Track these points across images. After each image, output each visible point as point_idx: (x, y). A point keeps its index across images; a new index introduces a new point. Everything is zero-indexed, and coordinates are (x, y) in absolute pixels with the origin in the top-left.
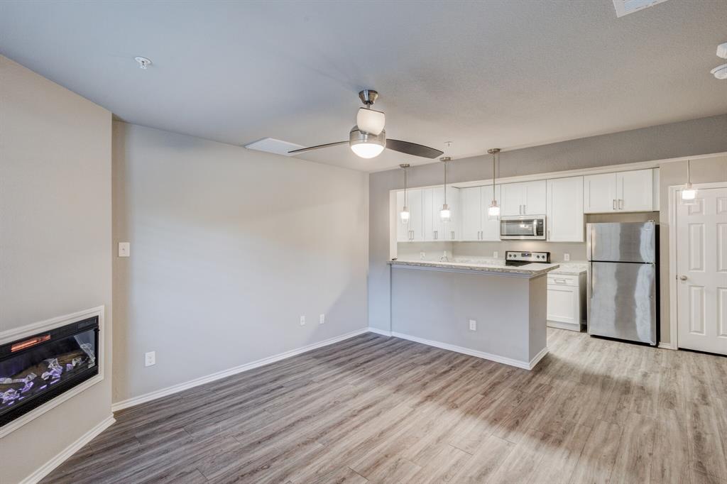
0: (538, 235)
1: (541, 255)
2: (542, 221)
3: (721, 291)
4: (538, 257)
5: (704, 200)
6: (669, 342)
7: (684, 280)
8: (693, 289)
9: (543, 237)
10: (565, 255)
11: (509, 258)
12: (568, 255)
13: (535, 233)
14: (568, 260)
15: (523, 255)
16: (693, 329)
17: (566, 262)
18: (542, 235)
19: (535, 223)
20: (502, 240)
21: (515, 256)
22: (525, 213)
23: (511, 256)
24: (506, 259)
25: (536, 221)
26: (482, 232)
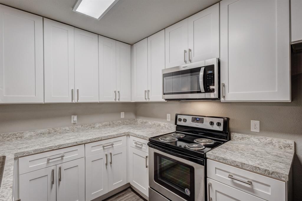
1: (216, 121)
2: (212, 67)
4: (212, 123)
9: (213, 95)
10: (253, 122)
11: (179, 123)
12: (258, 122)
13: (202, 89)
14: (258, 130)
17: (255, 134)
19: (201, 73)
20: (166, 100)
21: (185, 120)
22: (190, 61)
23: (180, 120)
24: (176, 123)
25: (202, 70)
26: (148, 91)
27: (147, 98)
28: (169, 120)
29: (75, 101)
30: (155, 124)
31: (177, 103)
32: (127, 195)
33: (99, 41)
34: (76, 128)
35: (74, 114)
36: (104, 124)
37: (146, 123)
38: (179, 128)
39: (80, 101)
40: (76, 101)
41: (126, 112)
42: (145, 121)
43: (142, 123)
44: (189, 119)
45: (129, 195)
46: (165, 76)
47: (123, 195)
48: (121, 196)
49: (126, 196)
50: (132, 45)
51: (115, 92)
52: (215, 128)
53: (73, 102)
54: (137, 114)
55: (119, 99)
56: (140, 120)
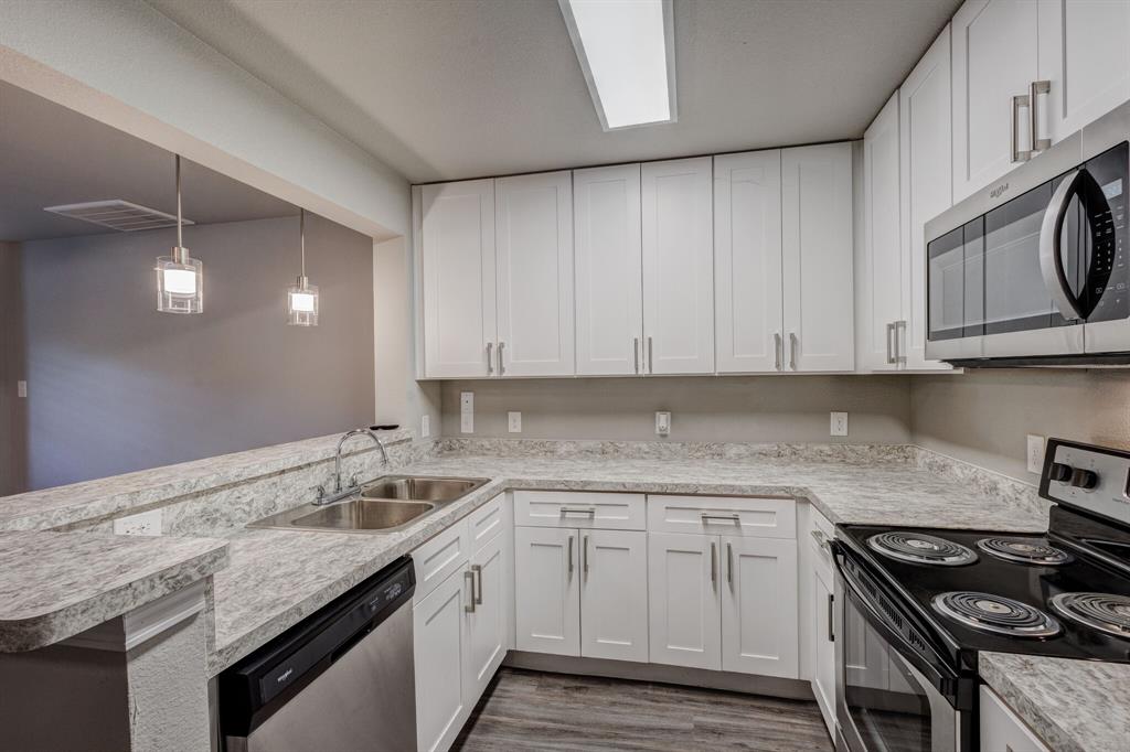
11: (1058, 491)
29: (643, 372)
30: (975, 480)
32: (794, 721)
33: (716, 176)
34: (667, 448)
35: (663, 410)
36: (756, 447)
37: (943, 468)
39: (656, 371)
40: (647, 372)
42: (940, 457)
43: (930, 467)
44: (1112, 474)
45: (800, 722)
47: (781, 712)
48: (770, 710)
49: (786, 720)
50: (856, 140)
53: (640, 373)
55: (795, 364)
56: (927, 453)
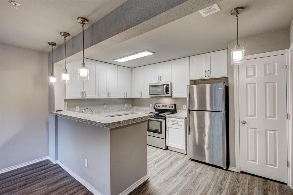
0: (167, 94)
1: (171, 106)
2: (168, 85)
3: (269, 132)
4: (170, 107)
5: (256, 66)
6: (235, 167)
7: (243, 123)
8: (250, 130)
9: (169, 95)
11: (156, 108)
13: (165, 93)
14: (185, 109)
15: (163, 106)
16: (250, 159)
18: (169, 94)
19: (165, 87)
20: (150, 97)
21: (159, 106)
22: (161, 81)
23: (157, 106)
24: (155, 108)
25: (165, 85)
26: (142, 93)
27: (141, 96)
28: (152, 107)
30: (144, 110)
31: (155, 99)
36: (117, 109)
38: (156, 110)
41: (128, 103)
42: (138, 108)
43: (136, 109)
44: (161, 105)
46: (150, 86)
50: (132, 68)
51: (125, 93)
52: (171, 108)
54: (133, 105)
55: (126, 97)
